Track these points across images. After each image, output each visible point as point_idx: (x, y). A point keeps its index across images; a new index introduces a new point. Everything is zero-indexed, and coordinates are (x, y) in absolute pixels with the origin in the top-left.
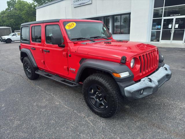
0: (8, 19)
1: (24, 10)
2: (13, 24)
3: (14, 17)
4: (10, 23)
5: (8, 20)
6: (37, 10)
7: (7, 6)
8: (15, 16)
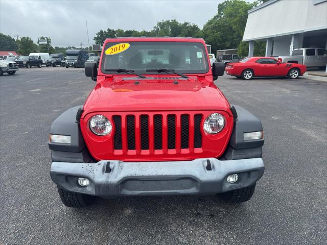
0: (213, 32)
1: (236, 16)
2: (219, 40)
3: (222, 29)
4: (214, 39)
5: (212, 34)
6: (250, 16)
7: (218, 12)
8: (224, 27)
